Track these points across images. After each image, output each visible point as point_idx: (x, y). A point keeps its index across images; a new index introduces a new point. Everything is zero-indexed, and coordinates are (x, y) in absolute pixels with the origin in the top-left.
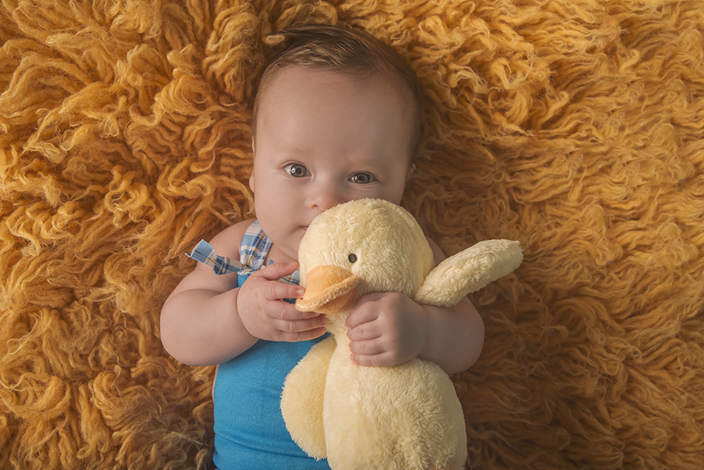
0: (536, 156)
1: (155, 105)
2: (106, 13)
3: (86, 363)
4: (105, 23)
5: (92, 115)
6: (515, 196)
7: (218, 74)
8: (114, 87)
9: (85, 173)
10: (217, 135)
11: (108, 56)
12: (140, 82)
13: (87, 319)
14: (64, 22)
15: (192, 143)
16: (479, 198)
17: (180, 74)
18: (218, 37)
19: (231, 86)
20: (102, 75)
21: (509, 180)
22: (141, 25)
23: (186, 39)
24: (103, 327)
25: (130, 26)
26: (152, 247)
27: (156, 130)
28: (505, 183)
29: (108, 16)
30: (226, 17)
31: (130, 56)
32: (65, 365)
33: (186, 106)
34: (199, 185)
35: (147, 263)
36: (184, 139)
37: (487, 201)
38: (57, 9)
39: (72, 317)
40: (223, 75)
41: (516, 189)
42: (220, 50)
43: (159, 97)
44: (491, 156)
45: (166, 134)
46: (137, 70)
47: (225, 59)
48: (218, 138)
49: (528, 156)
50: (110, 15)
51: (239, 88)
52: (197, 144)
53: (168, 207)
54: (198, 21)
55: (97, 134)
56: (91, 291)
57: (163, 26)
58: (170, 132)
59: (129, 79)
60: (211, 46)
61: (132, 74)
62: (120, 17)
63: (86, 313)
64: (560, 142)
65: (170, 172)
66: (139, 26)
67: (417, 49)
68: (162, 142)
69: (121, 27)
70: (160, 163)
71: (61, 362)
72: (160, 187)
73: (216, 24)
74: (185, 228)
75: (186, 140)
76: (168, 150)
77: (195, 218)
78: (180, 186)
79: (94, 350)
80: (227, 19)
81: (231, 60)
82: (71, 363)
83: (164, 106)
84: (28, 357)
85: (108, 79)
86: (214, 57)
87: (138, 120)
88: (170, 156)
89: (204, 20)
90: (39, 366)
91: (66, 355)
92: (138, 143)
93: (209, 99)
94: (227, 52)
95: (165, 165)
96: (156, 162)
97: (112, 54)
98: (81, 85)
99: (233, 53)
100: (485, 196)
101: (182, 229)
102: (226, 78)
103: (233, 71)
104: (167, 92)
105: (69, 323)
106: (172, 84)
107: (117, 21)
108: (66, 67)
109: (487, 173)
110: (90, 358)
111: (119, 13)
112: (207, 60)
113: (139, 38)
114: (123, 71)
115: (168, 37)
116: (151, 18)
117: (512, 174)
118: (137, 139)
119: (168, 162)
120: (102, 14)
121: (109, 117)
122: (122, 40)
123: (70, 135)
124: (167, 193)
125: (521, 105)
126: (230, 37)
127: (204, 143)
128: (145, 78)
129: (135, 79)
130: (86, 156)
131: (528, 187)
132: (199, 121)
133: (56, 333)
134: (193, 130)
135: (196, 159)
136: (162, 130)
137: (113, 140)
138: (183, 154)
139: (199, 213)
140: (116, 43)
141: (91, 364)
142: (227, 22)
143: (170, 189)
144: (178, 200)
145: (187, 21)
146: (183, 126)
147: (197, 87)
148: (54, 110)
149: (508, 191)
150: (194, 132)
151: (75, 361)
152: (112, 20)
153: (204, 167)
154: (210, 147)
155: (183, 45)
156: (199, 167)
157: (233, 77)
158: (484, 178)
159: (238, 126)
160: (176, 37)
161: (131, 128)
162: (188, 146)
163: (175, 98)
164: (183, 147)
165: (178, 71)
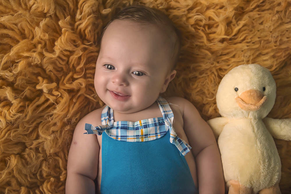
0: (228, 54)
1: (55, 47)
2: (27, 4)
3: (36, 178)
4: (28, 9)
5: (26, 54)
6: (220, 73)
7: (82, 30)
8: (35, 41)
9: (25, 84)
10: (84, 59)
11: (31, 25)
12: (47, 37)
13: (34, 156)
14: (8, 11)
15: (73, 65)
16: (204, 75)
17: (66, 31)
18: (81, 13)
19: (89, 35)
20: (27, 36)
21: (217, 65)
22: (46, 8)
23: (66, 15)
24: (42, 159)
25: (40, 9)
26: (60, 116)
27: (56, 59)
28: (215, 67)
29: (28, 5)
30: (84, 2)
31: (42, 24)
32: (26, 181)
33: (71, 46)
34: (79, 83)
35: (59, 124)
36: (69, 63)
37: (208, 76)
38: (4, 4)
39: (26, 156)
40: (84, 31)
41: (220, 69)
42: (82, 18)
43: (57, 42)
44: (209, 54)
45: (61, 62)
46: (45, 31)
47: (86, 22)
48: (85, 61)
49: (224, 54)
50: (30, 5)
51: (92, 36)
52: (75, 65)
53: (66, 95)
54: (71, 5)
55: (29, 65)
56: (33, 142)
57: (55, 9)
58: (63, 60)
59: (42, 36)
60: (78, 16)
61: (43, 33)
62: (35, 5)
63: (33, 154)
64: (239, 45)
65: (64, 79)
66: (44, 9)
68: (60, 65)
69: (36, 11)
70: (59, 76)
71: (24, 179)
72: (61, 86)
73: (79, 6)
75: (71, 63)
76: (62, 69)
77: (78, 98)
78: (70, 84)
79: (39, 171)
80: (84, 3)
81: (88, 23)
82: (29, 179)
83: (60, 47)
84: (8, 179)
85: (31, 37)
86: (80, 22)
87: (48, 55)
88: (64, 72)
89: (73, 4)
90: (14, 183)
91: (26, 176)
92: (49, 67)
93: (79, 42)
94: (86, 19)
95: (61, 77)
96: (58, 76)
97: (32, 25)
98: (18, 42)
99: (89, 19)
100: (207, 74)
102: (86, 32)
103: (89, 28)
104: (61, 40)
105: (26, 159)
106: (63, 36)
107: (34, 7)
108: (10, 33)
109: (207, 63)
110: (38, 175)
112: (77, 23)
113: (44, 15)
114: (39, 33)
115: (58, 14)
116: (50, 4)
117: (218, 62)
118: (48, 65)
119: (63, 75)
120: (26, 5)
121: (35, 55)
122: (37, 17)
123: (16, 66)
124: (65, 88)
125: (221, 30)
126: (87, 11)
127: (78, 64)
128: (49, 35)
129: (44, 36)
130: (25, 75)
131: (226, 67)
132: (76, 53)
133: (20, 166)
134: (73, 58)
135: (75, 72)
136: (59, 59)
137: (37, 66)
138: (69, 71)
139: (79, 96)
140: (34, 19)
141: (38, 177)
142: (84, 5)
143: (66, 86)
144: (69, 91)
145: (66, 6)
146: (68, 57)
147: (74, 37)
148: (7, 55)
149: (217, 70)
150: (74, 59)
151: (31, 178)
152: (31, 8)
153: (80, 75)
154: (81, 65)
155: (65, 18)
156: (78, 75)
157: (90, 31)
158: (206, 65)
159: (93, 54)
160: (62, 14)
161: (45, 60)
162: (71, 66)
163: (65, 43)
164: (69, 67)
165: (64, 30)
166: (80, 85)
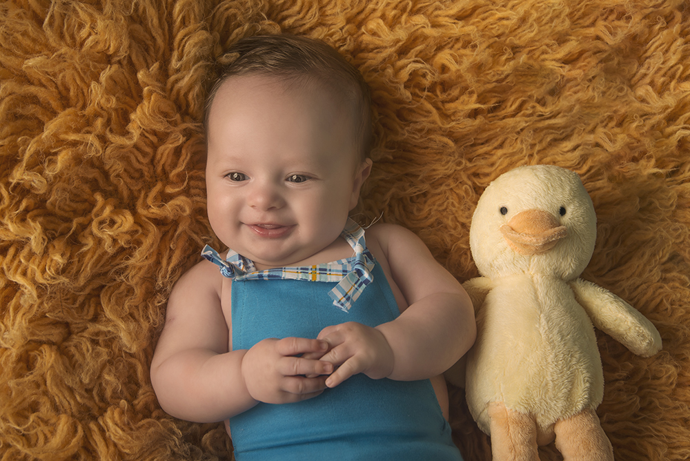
0: (487, 141)
1: (131, 124)
2: (76, 36)
3: (92, 398)
4: (78, 45)
5: (72, 137)
6: (477, 181)
7: (182, 93)
8: (89, 110)
9: (68, 202)
10: (187, 154)
11: (82, 79)
12: (113, 102)
13: (88, 350)
14: (37, 48)
15: (163, 165)
16: (443, 188)
17: (151, 93)
18: (180, 58)
19: (195, 104)
20: (73, 101)
21: (469, 165)
22: (112, 45)
23: (149, 61)
24: (105, 357)
25: (100, 47)
27: (131, 152)
28: (466, 169)
29: (78, 39)
30: (185, 36)
31: (103, 77)
32: (72, 402)
33: (162, 122)
34: (177, 205)
36: (156, 161)
37: (451, 189)
38: (31, 34)
39: (73, 349)
40: (186, 95)
41: (476, 175)
42: (183, 67)
43: (136, 114)
44: (451, 143)
45: (142, 159)
46: (109, 91)
47: (190, 75)
48: (188, 158)
49: (480, 141)
50: (81, 38)
52: (167, 168)
53: (153, 229)
54: (160, 41)
55: (78, 160)
56: (88, 325)
57: (130, 47)
58: (144, 154)
59: (103, 101)
60: (174, 64)
61: (106, 96)
62: (91, 38)
63: (86, 346)
64: (510, 122)
65: (146, 196)
66: (110, 46)
67: (361, 55)
68: (137, 165)
69: (92, 50)
70: (135, 188)
71: (68, 399)
72: (141, 211)
73: (176, 44)
74: (171, 249)
75: (159, 162)
76: (142, 175)
77: (177, 239)
78: (160, 207)
79: (98, 383)
80: (186, 38)
81: (195, 77)
82: (78, 398)
83: (142, 124)
84: (33, 398)
85: (80, 104)
86: (179, 75)
87: (117, 140)
88: (144, 182)
89: (164, 40)
90: (45, 410)
91: (71, 390)
92: (116, 167)
93: (177, 117)
94: (190, 69)
95: (140, 191)
96: (132, 188)
97: (85, 78)
98: (54, 114)
99: (196, 70)
100: (448, 185)
101: (168, 251)
102: (190, 96)
103: (197, 89)
104: (142, 109)
105: (71, 357)
106: (145, 102)
107: (89, 42)
108: (41, 93)
109: (448, 162)
110: (94, 393)
111: (90, 35)
112: (172, 78)
113: (108, 59)
114: (98, 94)
115: (134, 58)
116: (121, 36)
117: (470, 160)
118: (115, 162)
119: (142, 187)
120: (73, 37)
121: (91, 138)
122: (96, 62)
123: (52, 162)
124: (150, 215)
126: (192, 54)
127: (174, 165)
128: (118, 99)
129: (108, 100)
130: (69, 181)
131: (487, 170)
132: (171, 139)
133: (60, 369)
134: (165, 150)
135: (167, 181)
136: (136, 152)
137: (91, 163)
138: (155, 179)
139: (179, 235)
140: (88, 66)
141: (96, 398)
142: (186, 42)
143: (152, 211)
144: (159, 222)
145: (149, 43)
146: (155, 147)
147: (166, 106)
148: (36, 139)
149: (469, 177)
150: (167, 152)
151: (82, 396)
152: (82, 45)
153: (178, 187)
154: (180, 169)
155: (148, 67)
156: (173, 188)
157: (197, 95)
158: (446, 167)
160: (141, 59)
161: (109, 150)
162: (159, 169)
163: (150, 115)
164: (155, 172)
165: (149, 90)
166: (179, 210)
